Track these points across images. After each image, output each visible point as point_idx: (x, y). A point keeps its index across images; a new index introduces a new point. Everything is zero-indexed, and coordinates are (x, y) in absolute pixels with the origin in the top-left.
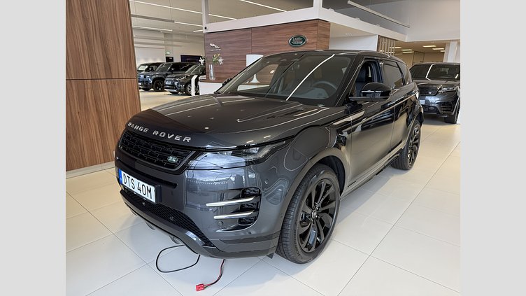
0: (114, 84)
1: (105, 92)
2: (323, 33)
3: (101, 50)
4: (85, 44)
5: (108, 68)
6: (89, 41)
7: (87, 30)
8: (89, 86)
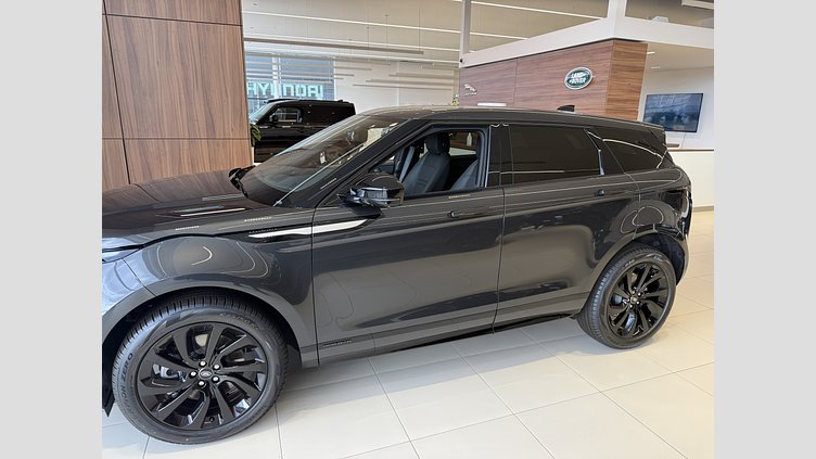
0: (218, 145)
1: (206, 155)
2: (628, 63)
3: (202, 102)
4: (183, 96)
5: (211, 125)
6: (188, 94)
7: (186, 79)
8: (186, 147)
